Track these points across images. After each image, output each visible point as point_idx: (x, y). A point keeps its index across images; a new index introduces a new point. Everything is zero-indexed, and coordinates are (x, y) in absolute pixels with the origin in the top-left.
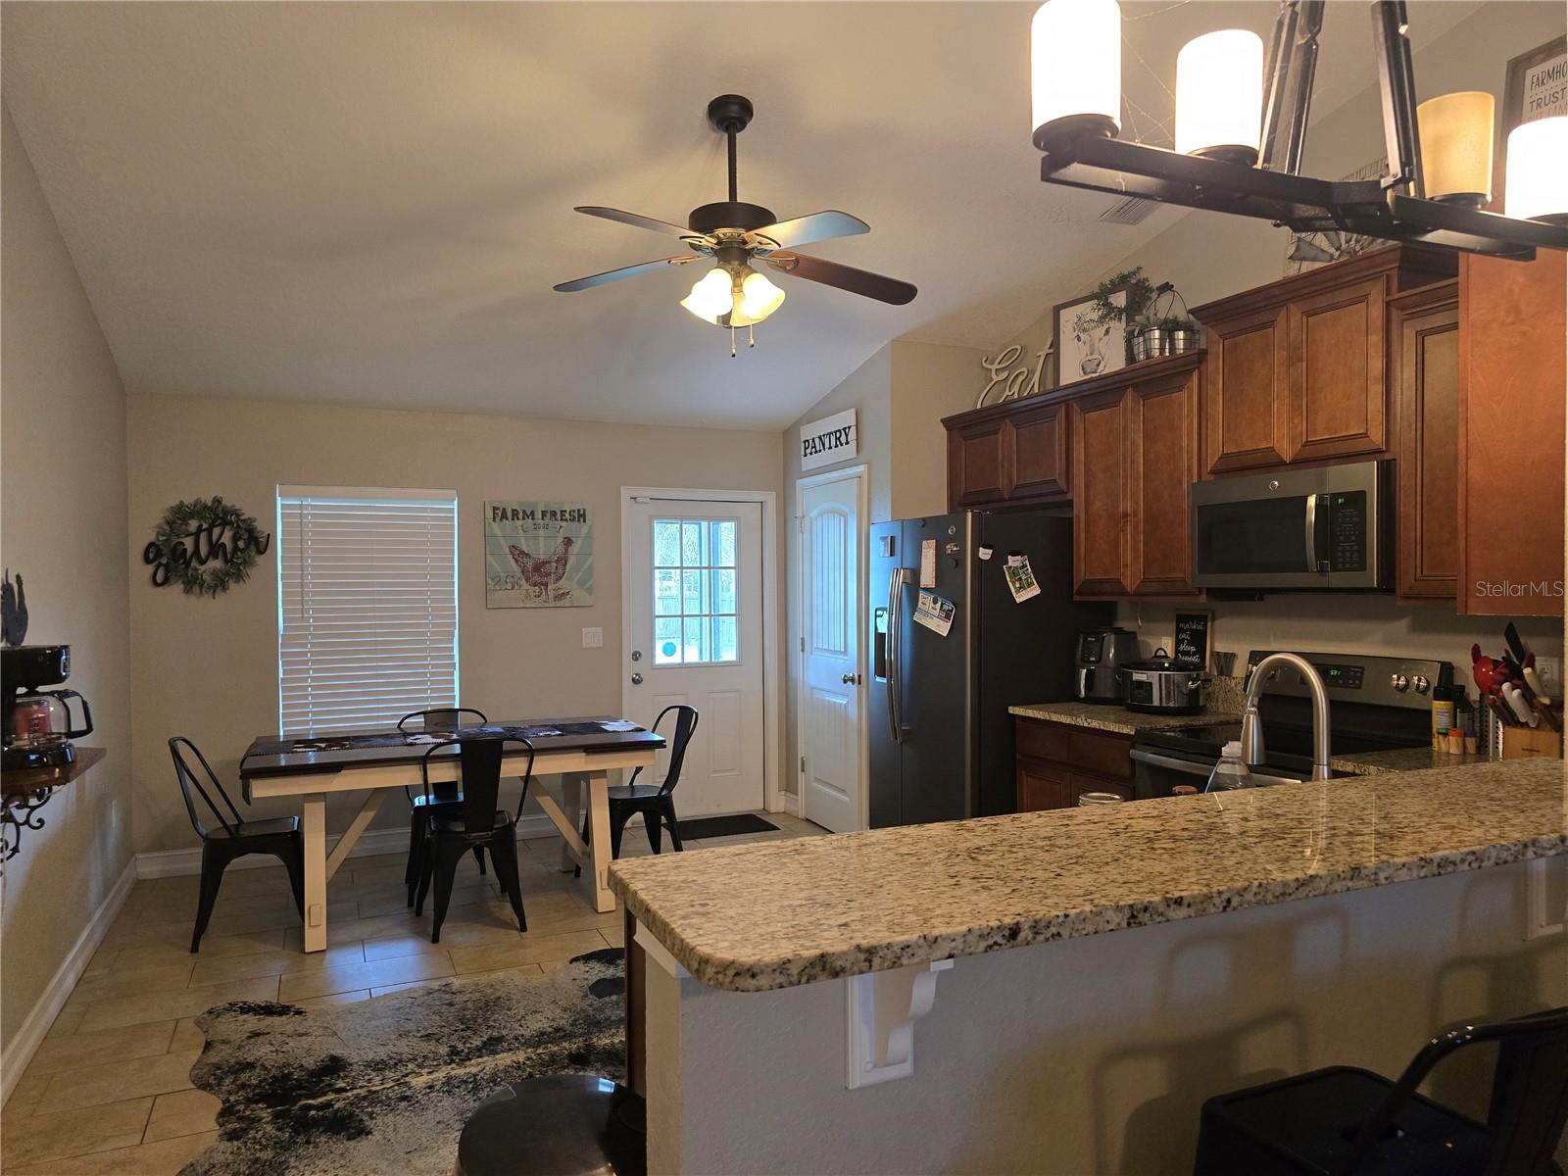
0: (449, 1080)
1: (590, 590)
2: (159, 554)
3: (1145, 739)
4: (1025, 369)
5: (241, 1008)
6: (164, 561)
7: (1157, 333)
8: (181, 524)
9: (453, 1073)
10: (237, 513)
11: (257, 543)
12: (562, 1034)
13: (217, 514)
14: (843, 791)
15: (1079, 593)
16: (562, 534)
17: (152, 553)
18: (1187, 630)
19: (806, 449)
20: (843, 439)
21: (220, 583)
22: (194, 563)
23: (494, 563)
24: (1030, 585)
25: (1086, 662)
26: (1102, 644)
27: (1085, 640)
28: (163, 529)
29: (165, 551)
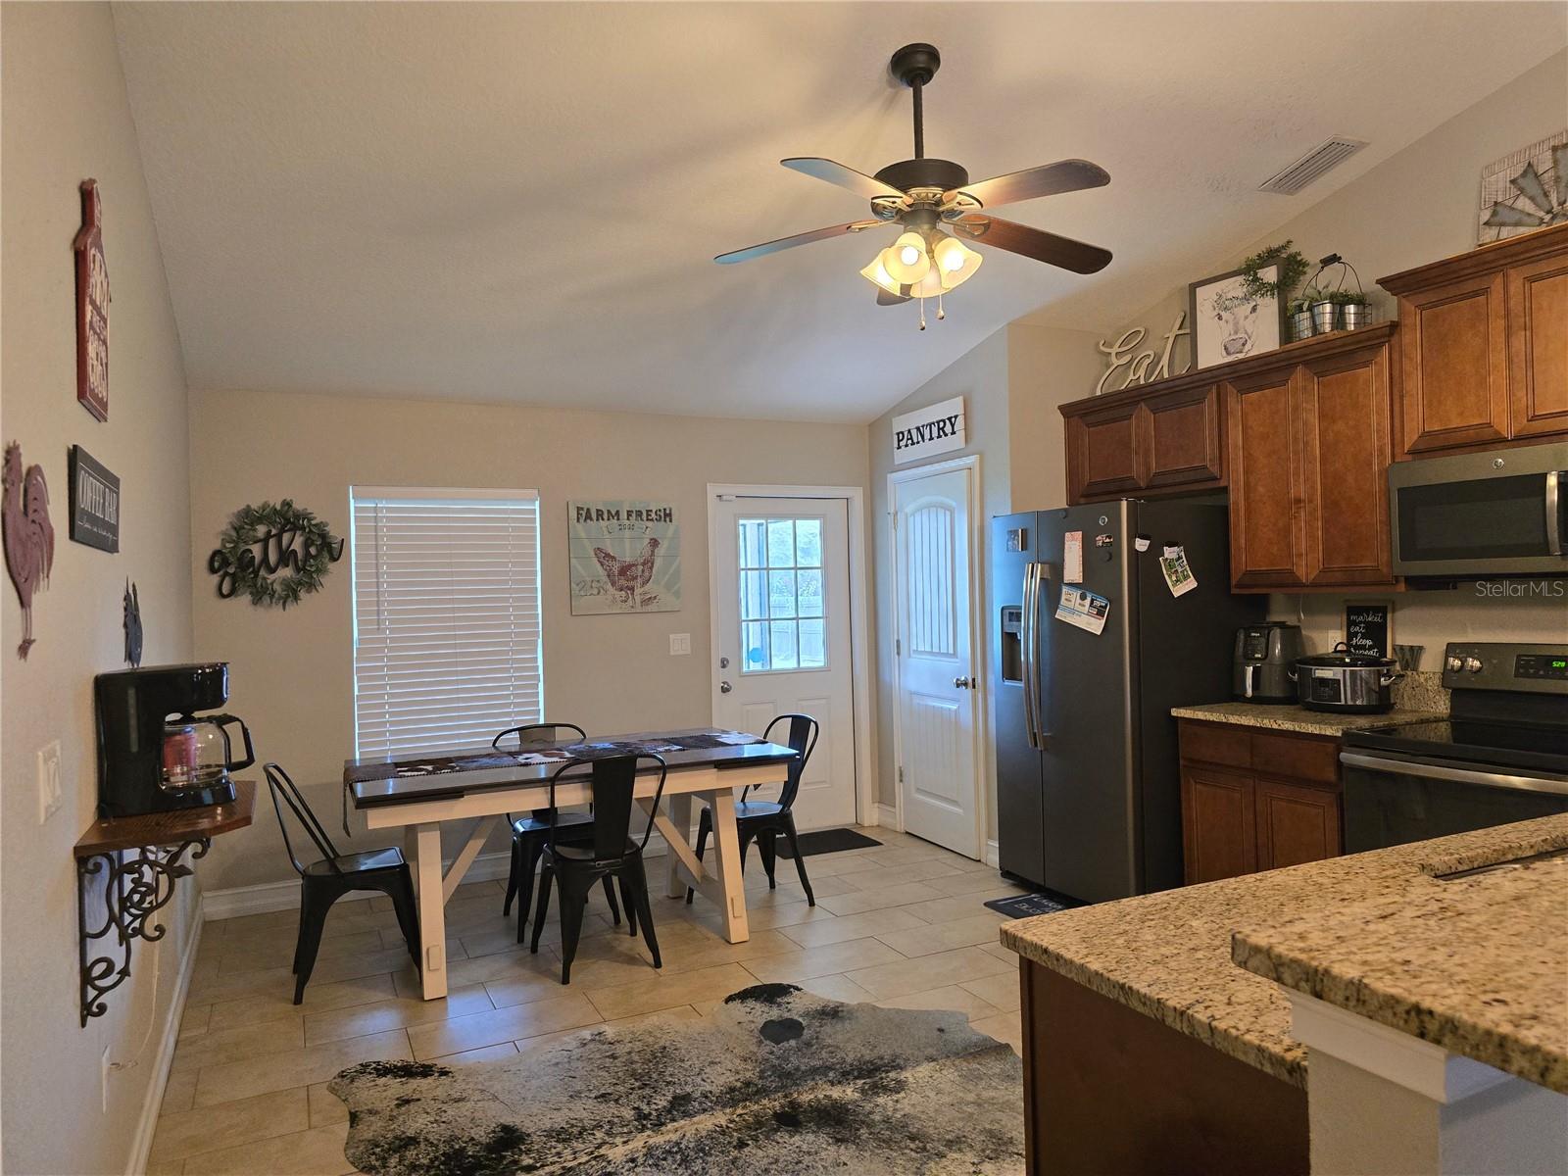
0: (650, 1151)
1: (677, 594)
2: (225, 563)
3: (1352, 741)
4: (1151, 353)
5: (375, 1068)
6: (231, 570)
7: (1328, 308)
8: (250, 530)
9: (651, 1141)
10: (307, 516)
11: (330, 551)
12: (755, 1089)
13: (287, 519)
14: (954, 802)
15: (1239, 586)
16: (649, 534)
17: (218, 562)
18: (1361, 622)
19: (899, 441)
20: (948, 429)
21: (291, 593)
22: (262, 572)
23: (579, 567)
24: (1186, 577)
25: (1249, 659)
26: (1268, 639)
27: (1248, 636)
28: (231, 536)
29: (231, 559)
